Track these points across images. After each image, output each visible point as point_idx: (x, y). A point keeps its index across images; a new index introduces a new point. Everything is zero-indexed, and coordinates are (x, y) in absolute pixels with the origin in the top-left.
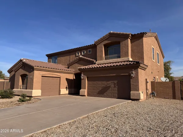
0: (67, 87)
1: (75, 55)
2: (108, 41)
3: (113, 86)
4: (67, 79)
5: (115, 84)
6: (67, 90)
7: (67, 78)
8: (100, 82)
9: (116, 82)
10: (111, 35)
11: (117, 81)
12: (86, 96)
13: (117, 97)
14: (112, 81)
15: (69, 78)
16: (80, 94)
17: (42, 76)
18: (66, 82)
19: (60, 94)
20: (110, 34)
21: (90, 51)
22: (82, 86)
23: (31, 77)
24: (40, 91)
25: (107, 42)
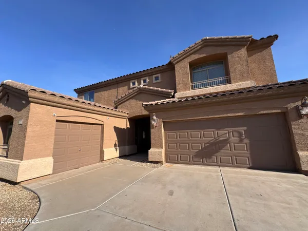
0: (117, 143)
1: (127, 87)
2: (201, 54)
3: (234, 139)
4: (116, 129)
5: (240, 134)
6: (116, 150)
7: (117, 126)
8: (196, 133)
9: (242, 129)
10: (207, 43)
11: (245, 128)
12: (164, 163)
13: (248, 166)
14: (230, 130)
15: (120, 127)
16: (149, 160)
17: (57, 121)
18: (115, 134)
19: (102, 160)
20: (205, 41)
21: (157, 78)
22: (152, 141)
23: (21, 122)
24: (50, 160)
25: (197, 58)
